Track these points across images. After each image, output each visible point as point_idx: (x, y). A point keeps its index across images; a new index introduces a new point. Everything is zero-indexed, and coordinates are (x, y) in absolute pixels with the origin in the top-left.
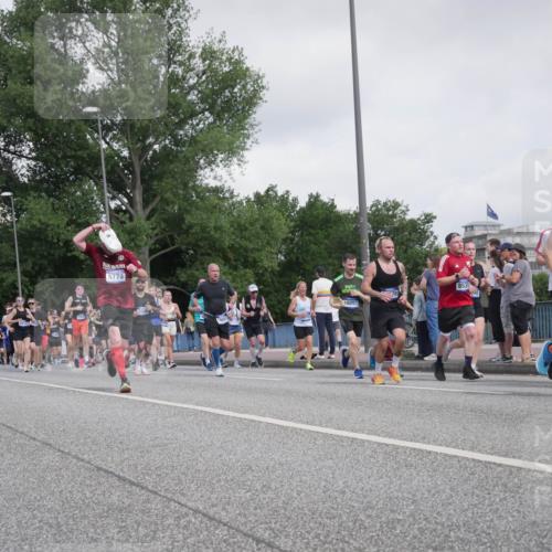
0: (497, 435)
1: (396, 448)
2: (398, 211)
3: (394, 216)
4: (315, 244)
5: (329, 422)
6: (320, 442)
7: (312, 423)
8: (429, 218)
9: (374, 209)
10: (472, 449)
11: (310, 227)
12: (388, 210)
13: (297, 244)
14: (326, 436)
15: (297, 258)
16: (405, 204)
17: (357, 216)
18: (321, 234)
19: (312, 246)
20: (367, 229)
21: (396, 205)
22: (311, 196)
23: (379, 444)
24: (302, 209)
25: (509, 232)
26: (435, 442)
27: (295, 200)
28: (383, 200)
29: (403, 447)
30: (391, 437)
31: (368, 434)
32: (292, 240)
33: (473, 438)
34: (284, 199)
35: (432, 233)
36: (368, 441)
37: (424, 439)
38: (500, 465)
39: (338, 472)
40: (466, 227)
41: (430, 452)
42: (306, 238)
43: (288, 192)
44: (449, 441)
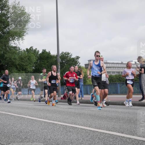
0: (97, 123)
1: (66, 126)
3: (68, 57)
4: (44, 64)
5: (46, 118)
6: (43, 124)
7: (41, 118)
8: (78, 58)
9: (62, 54)
10: (89, 127)
11: (43, 59)
12: (66, 55)
13: (39, 64)
14: (45, 122)
15: (38, 68)
17: (57, 56)
18: (46, 61)
19: (43, 65)
20: (60, 60)
21: (68, 54)
22: (43, 50)
23: (61, 125)
24: (40, 54)
26: (78, 125)
27: (38, 51)
28: (64, 52)
29: (69, 126)
30: (65, 123)
31: (58, 122)
32: (37, 63)
33: (90, 124)
34: (35, 51)
35: (79, 62)
36: (58, 124)
37: (75, 124)
38: (97, 132)
39: (48, 133)
40: (89, 61)
41: (77, 128)
42: (41, 62)
43: (36, 49)
44: (82, 124)
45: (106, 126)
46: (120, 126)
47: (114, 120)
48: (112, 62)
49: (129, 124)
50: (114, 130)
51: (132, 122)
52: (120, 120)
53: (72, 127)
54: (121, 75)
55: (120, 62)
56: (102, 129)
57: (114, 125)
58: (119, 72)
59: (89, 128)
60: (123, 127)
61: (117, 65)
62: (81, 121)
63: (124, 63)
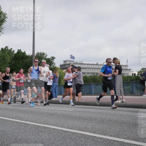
0: (69, 123)
1: (38, 126)
2: (44, 56)
5: (18, 118)
6: (15, 124)
7: (13, 118)
8: (53, 58)
9: (37, 55)
10: (61, 127)
11: (18, 59)
12: (41, 55)
13: (13, 64)
14: (17, 122)
15: (13, 68)
16: (46, 53)
17: (32, 56)
18: (21, 61)
19: (18, 65)
21: (44, 54)
22: (18, 50)
23: (33, 125)
24: (15, 54)
25: (76, 63)
26: (51, 125)
27: (14, 51)
28: (40, 52)
29: (40, 126)
30: (37, 123)
31: (30, 122)
32: (12, 63)
33: (62, 124)
34: (10, 50)
35: (54, 62)
36: (30, 124)
37: (47, 124)
38: (70, 132)
39: (19, 133)
40: (64, 61)
42: (16, 62)
43: (11, 49)
44: (55, 124)
45: (78, 126)
46: (92, 126)
47: (87, 120)
48: (87, 63)
49: (101, 124)
50: (86, 130)
51: (105, 122)
52: (92, 120)
53: (44, 127)
54: (95, 76)
55: (96, 63)
56: (74, 129)
57: (86, 125)
58: (94, 73)
59: (61, 128)
60: (96, 127)
61: (93, 66)
62: (53, 121)
63: (99, 64)
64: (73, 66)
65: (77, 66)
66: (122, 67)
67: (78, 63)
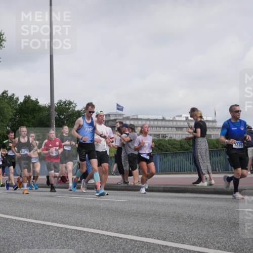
0: (120, 223)
1: (67, 229)
2: (71, 106)
3: (69, 108)
4: (27, 122)
5: (31, 216)
6: (25, 226)
7: (22, 217)
9: (59, 104)
10: (107, 230)
11: (25, 113)
12: (66, 105)
13: (17, 121)
16: (75, 102)
17: (50, 107)
18: (30, 117)
20: (54, 115)
21: (70, 103)
22: (26, 97)
23: (58, 227)
24: (21, 103)
25: (128, 118)
26: (88, 226)
27: (17, 99)
28: (63, 100)
29: (71, 229)
30: (64, 223)
31: (52, 222)
32: (15, 119)
33: (107, 225)
36: (51, 226)
37: (81, 225)
39: (34, 242)
40: (106, 115)
41: (84, 232)
42: (23, 118)
43: (13, 94)
44: (95, 225)
45: (136, 227)
46: (160, 228)
47: (151, 218)
48: (146, 117)
49: (176, 224)
50: (150, 235)
51: (181, 220)
52: (159, 218)
53: (76, 230)
54: (161, 140)
55: (160, 118)
56: (129, 234)
57: (150, 226)
58: (159, 135)
59: (106, 232)
60: (166, 229)
61: (156, 123)
62: (92, 220)
63: (167, 118)
64: (121, 123)
65: (128, 123)
66: (207, 124)
67: (131, 118)
